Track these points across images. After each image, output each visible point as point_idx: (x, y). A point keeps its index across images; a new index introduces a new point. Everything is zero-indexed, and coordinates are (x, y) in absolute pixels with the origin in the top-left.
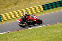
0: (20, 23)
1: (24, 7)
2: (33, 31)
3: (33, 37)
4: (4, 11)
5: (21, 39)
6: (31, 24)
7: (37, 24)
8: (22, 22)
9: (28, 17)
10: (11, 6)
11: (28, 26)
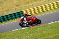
1: (44, 3)
2: (54, 26)
3: (54, 31)
4: (25, 7)
5: (42, 33)
10: (32, 2)
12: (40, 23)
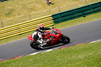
10: (2, 18)
12: (68, 42)
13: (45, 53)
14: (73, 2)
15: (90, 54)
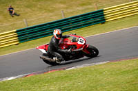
0: (44, 54)
6: (71, 57)
7: (85, 57)
8: (49, 53)
9: (63, 41)
11: (64, 62)
13: (4, 82)
14: (46, 14)
15: (66, 85)
